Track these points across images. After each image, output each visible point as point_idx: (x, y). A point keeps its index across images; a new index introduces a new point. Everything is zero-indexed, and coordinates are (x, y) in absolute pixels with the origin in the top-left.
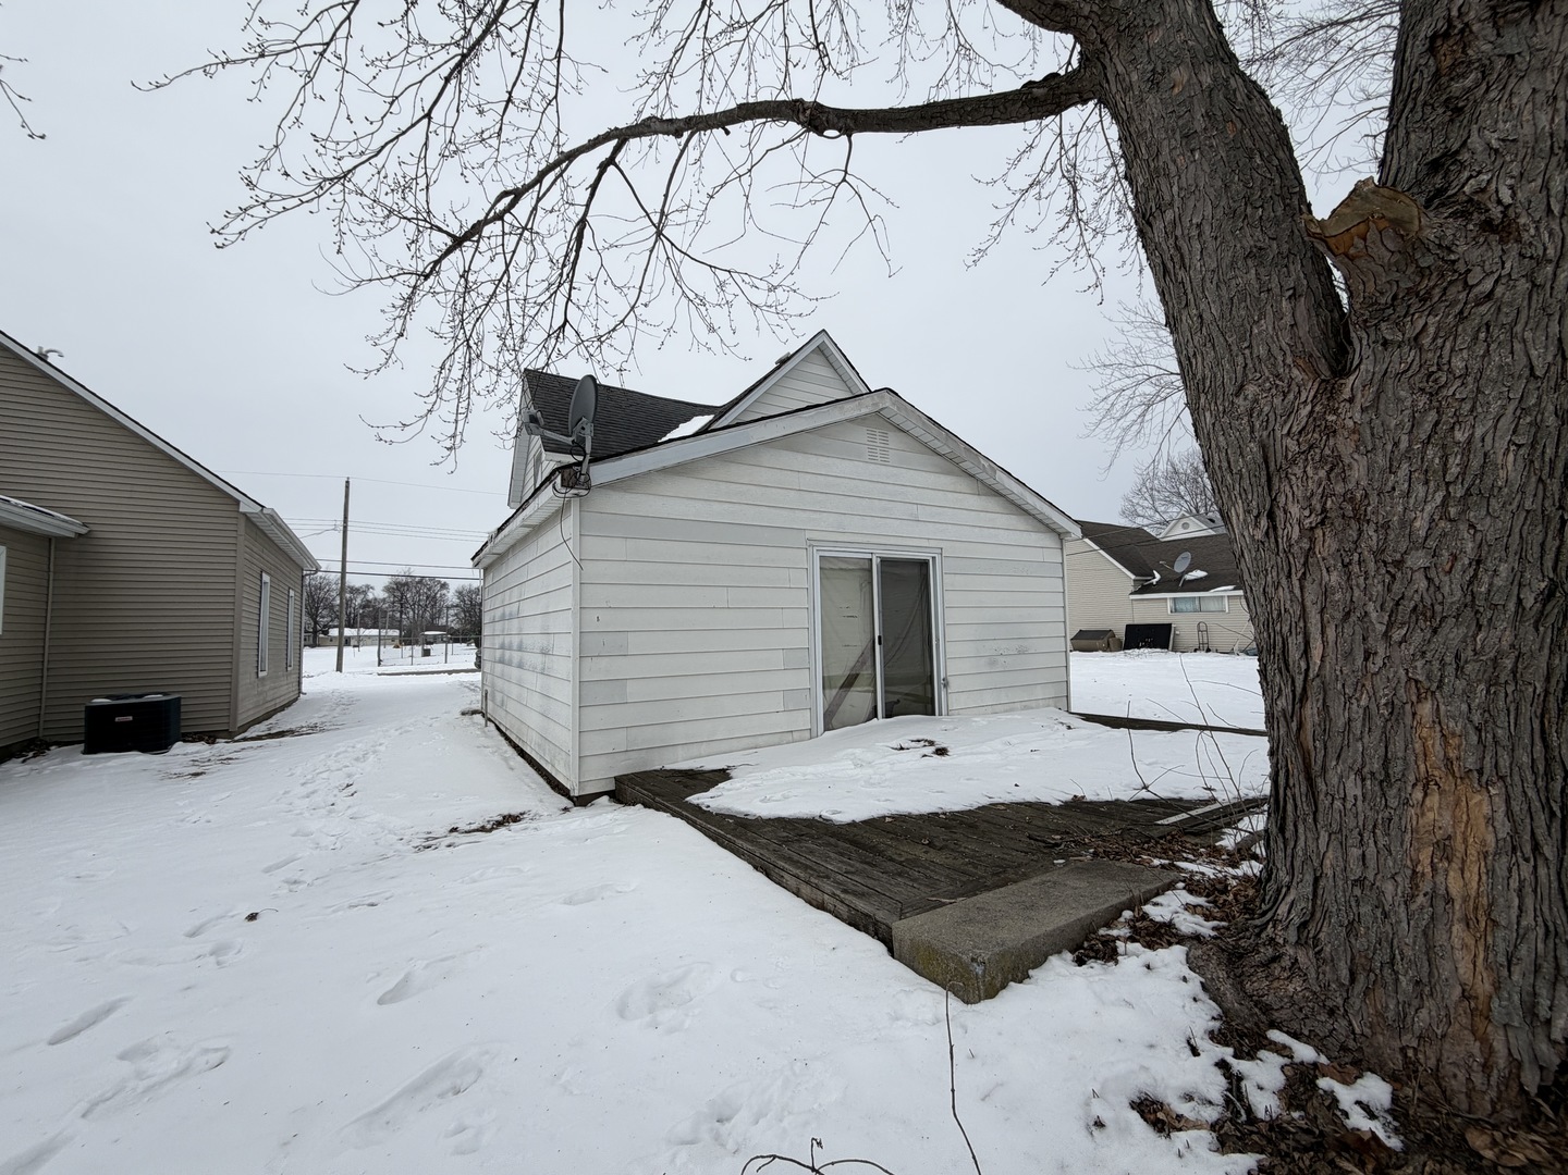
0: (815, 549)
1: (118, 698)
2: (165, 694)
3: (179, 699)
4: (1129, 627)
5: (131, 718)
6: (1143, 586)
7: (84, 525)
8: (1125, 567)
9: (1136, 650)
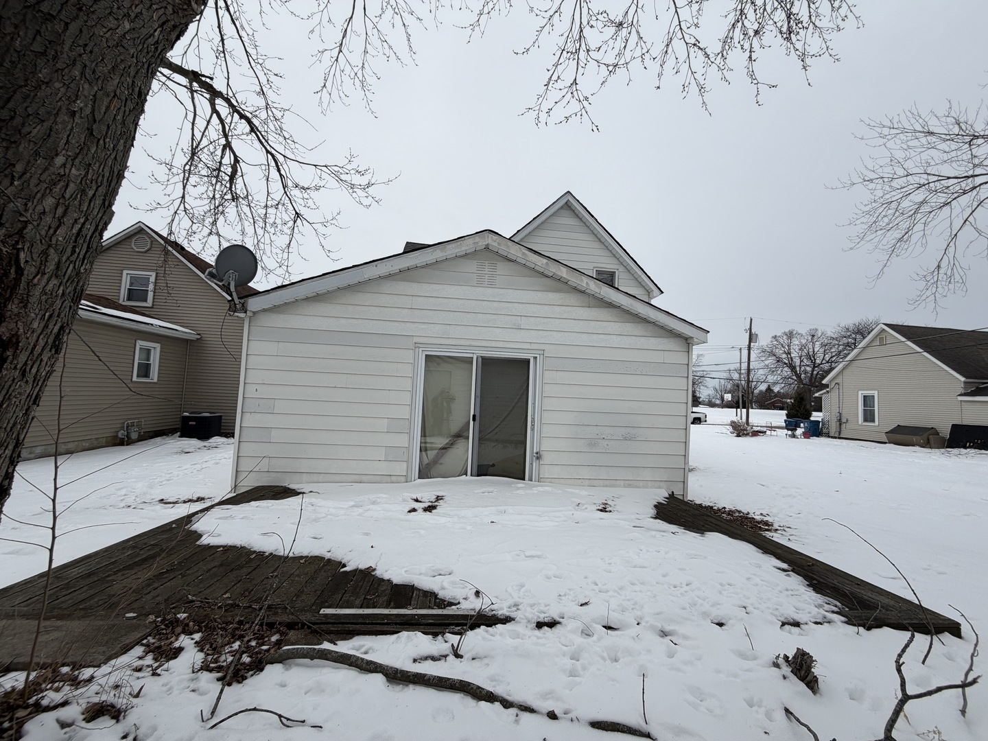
0: (420, 349)
1: (195, 413)
2: (211, 413)
3: (221, 416)
4: (954, 426)
5: (194, 423)
6: (977, 388)
7: (199, 334)
8: (953, 369)
9: (962, 450)
